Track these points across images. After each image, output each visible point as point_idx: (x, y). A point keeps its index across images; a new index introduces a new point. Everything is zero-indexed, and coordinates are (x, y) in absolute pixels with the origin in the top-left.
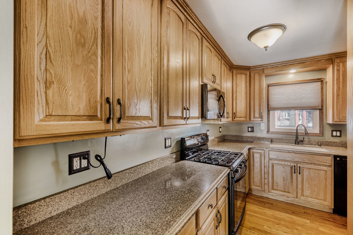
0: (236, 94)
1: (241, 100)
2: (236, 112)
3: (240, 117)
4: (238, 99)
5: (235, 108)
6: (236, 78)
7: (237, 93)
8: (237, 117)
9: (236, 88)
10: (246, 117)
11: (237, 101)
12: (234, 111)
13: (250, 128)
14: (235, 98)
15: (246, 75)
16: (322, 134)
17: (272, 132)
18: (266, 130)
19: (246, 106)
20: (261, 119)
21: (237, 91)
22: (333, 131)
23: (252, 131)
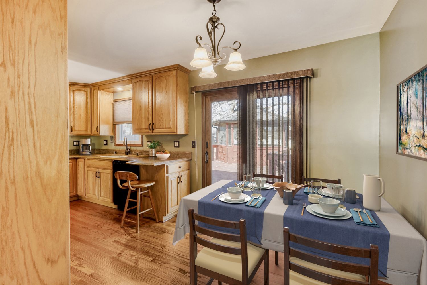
0: (74, 109)
1: (80, 115)
2: (74, 126)
3: (79, 131)
4: (76, 114)
5: (72, 123)
8: (75, 131)
9: (74, 104)
10: (86, 130)
11: (75, 116)
12: (72, 125)
13: (105, 142)
14: (72, 113)
15: (86, 92)
16: (142, 145)
17: (117, 144)
18: (114, 143)
19: (86, 120)
20: (97, 132)
21: (75, 106)
22: (147, 142)
23: (106, 144)
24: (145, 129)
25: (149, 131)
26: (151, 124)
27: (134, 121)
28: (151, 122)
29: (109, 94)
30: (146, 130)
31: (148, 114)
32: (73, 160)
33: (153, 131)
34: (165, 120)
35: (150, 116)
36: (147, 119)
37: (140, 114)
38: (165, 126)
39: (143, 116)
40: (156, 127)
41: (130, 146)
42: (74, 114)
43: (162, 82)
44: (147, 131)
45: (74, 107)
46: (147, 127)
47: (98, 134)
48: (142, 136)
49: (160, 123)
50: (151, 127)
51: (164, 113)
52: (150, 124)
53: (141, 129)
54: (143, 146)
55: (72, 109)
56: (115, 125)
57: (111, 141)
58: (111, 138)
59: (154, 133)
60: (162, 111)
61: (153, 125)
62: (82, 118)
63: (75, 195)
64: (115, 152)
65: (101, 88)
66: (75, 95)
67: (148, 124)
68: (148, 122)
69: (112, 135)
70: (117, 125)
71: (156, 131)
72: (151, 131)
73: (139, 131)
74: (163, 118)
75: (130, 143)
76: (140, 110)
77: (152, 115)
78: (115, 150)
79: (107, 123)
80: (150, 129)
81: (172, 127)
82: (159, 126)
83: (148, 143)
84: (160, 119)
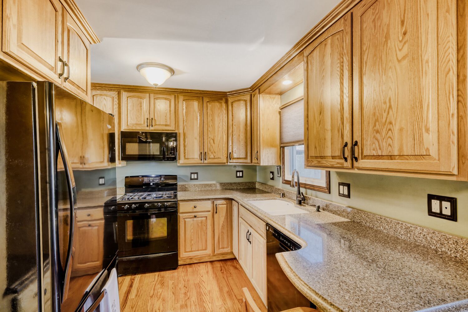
0: (233, 128)
1: (239, 135)
2: (233, 151)
3: (237, 158)
4: (235, 135)
5: (231, 147)
6: (232, 107)
7: (234, 126)
8: (233, 158)
9: (232, 120)
10: (246, 158)
11: (234, 137)
12: (230, 151)
13: (271, 174)
14: (231, 133)
15: (246, 101)
16: (329, 190)
17: (286, 181)
18: (281, 178)
19: (246, 143)
20: (258, 160)
21: (234, 124)
22: (340, 184)
23: (273, 179)
24: (333, 157)
25: (342, 164)
26: (349, 146)
27: (308, 140)
28: (347, 139)
29: (275, 98)
30: (333, 160)
31: (339, 118)
32: (228, 201)
33: (356, 164)
34: (401, 130)
35: (345, 122)
36: (339, 131)
37: (320, 122)
38: (401, 149)
39: (328, 126)
40: (365, 154)
41: (305, 188)
42: (232, 135)
43: (385, 12)
44: (338, 163)
45: (232, 125)
46: (338, 153)
47: (258, 163)
48: (329, 174)
49: (377, 139)
50: (348, 153)
51: (394, 110)
52: (346, 145)
53: (322, 157)
54: (330, 193)
55: (230, 128)
56: (283, 147)
57: (278, 174)
58: (278, 168)
59: (359, 169)
60: (385, 103)
61: (356, 147)
62: (241, 140)
63: (230, 252)
64: (283, 194)
65: (261, 90)
66: (233, 108)
67: (338, 146)
68: (340, 140)
69: (279, 164)
70: (285, 148)
71: (362, 163)
72: (348, 164)
73: (319, 162)
74: (391, 123)
75: (304, 182)
76: (321, 113)
77: (351, 121)
78: (283, 191)
79: (272, 145)
80: (346, 159)
81: (433, 152)
82: (374, 150)
83: (341, 187)
84: (377, 126)
